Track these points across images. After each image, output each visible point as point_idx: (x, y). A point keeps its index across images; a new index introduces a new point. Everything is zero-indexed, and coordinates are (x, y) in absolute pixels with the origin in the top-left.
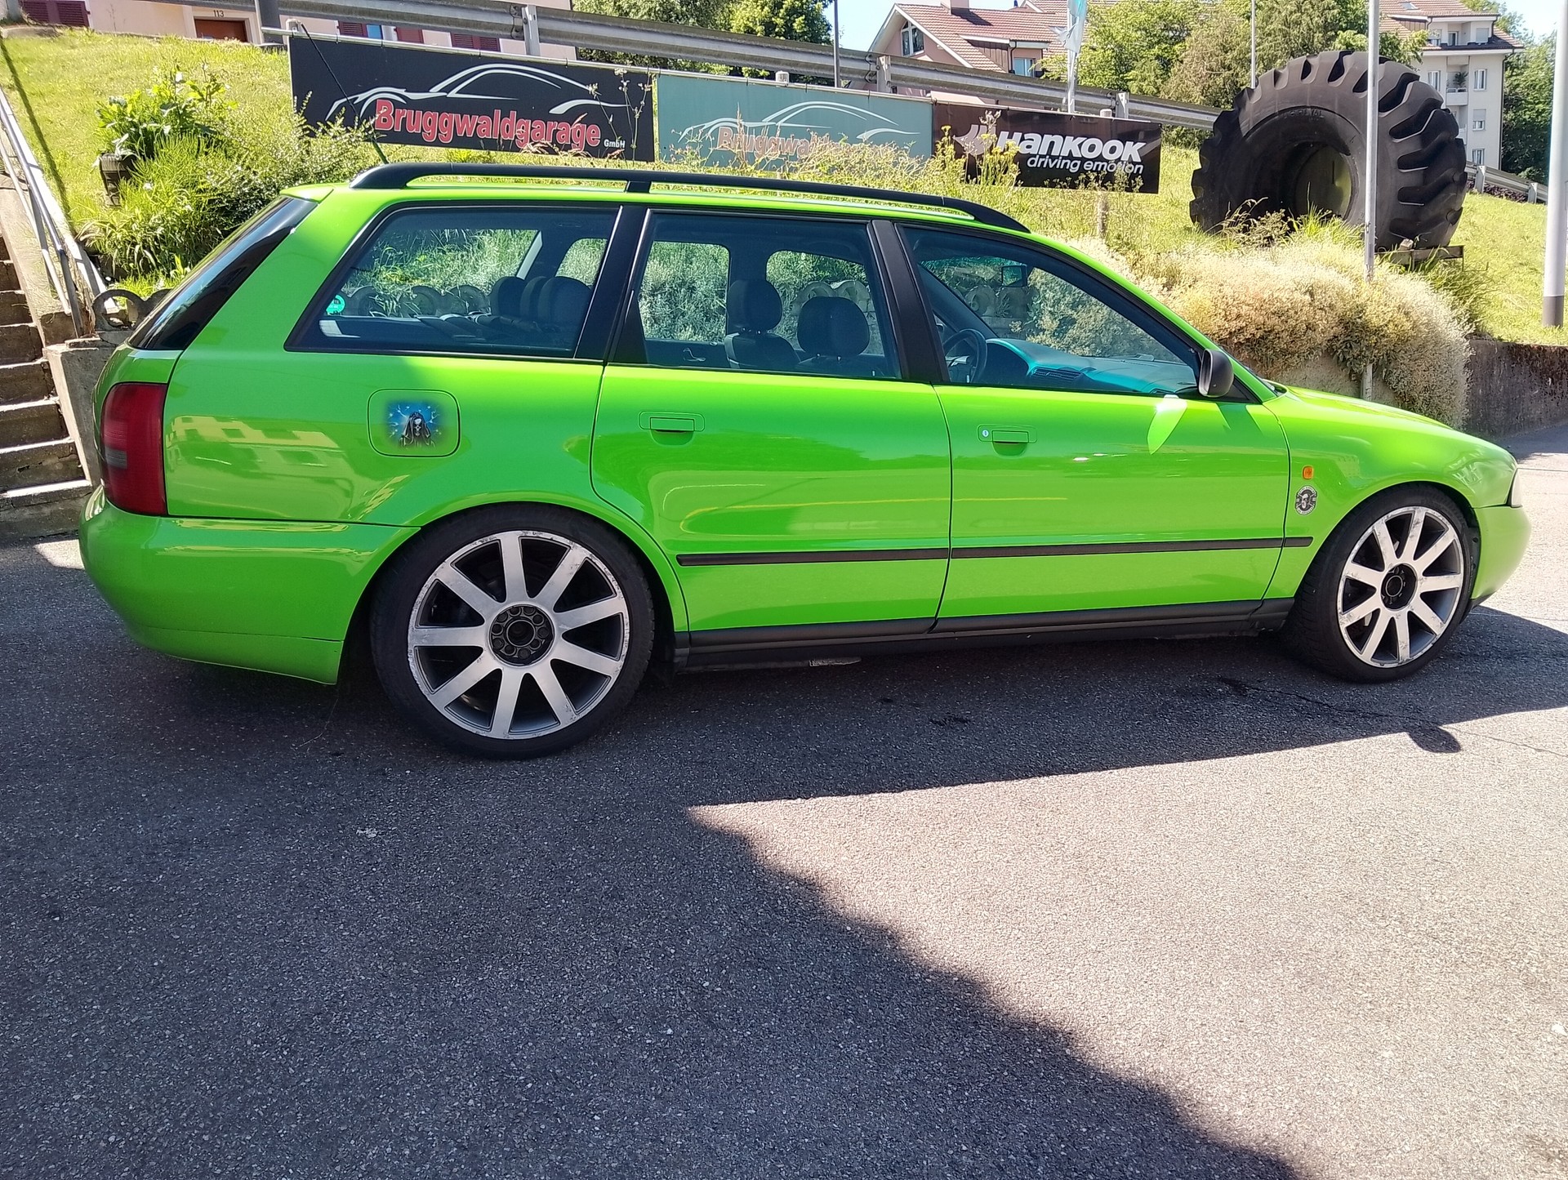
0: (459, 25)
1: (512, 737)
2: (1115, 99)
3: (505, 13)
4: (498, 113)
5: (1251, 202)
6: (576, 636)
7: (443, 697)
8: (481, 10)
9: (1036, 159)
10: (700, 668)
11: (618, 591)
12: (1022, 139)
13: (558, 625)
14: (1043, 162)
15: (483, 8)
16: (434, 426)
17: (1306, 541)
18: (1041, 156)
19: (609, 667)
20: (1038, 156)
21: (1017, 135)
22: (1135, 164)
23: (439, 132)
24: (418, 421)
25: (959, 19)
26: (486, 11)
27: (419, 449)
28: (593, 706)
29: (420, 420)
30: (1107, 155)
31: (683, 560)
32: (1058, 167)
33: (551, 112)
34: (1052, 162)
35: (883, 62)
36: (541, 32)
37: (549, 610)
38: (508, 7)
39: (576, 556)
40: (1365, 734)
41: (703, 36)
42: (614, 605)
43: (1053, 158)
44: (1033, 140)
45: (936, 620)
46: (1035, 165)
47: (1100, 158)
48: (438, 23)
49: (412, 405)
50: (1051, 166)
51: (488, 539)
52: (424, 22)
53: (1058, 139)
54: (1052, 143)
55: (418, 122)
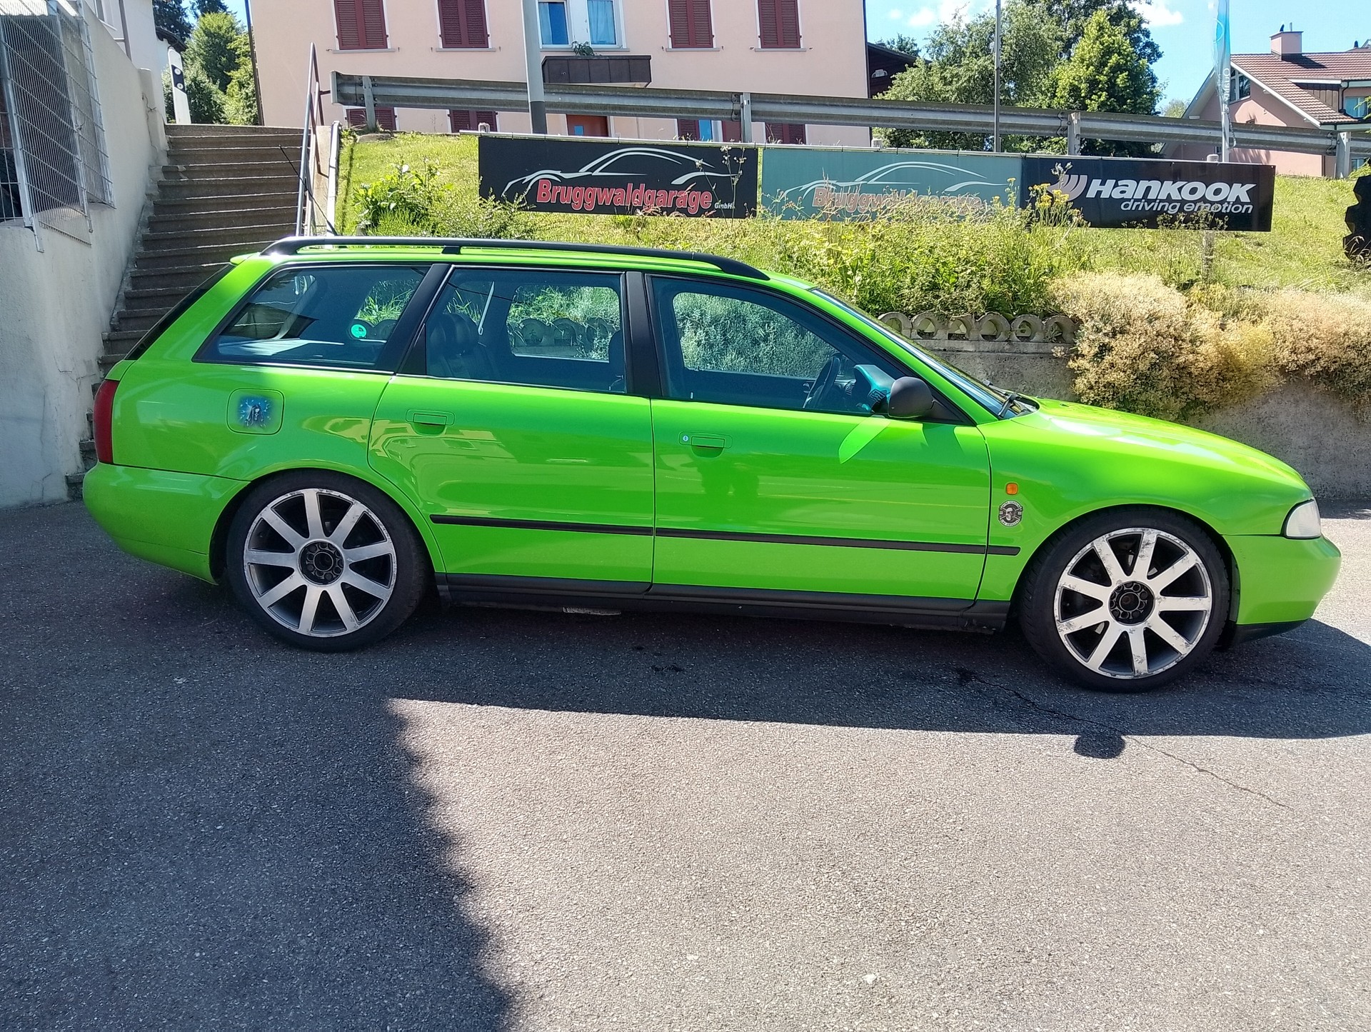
0: (689, 112)
1: (313, 635)
2: (1336, 138)
3: (727, 100)
4: (630, 186)
5: (1358, 238)
6: (359, 567)
7: (268, 600)
8: (708, 100)
9: (1131, 203)
10: (475, 604)
11: (388, 537)
12: (1116, 185)
13: (346, 558)
14: (1138, 206)
15: (710, 98)
16: (266, 414)
17: (1013, 551)
18: (1136, 200)
19: (383, 592)
20: (1132, 201)
21: (1111, 183)
22: (1243, 204)
23: (584, 202)
24: (257, 410)
25: (1290, 64)
26: (712, 100)
27: (256, 429)
28: (371, 619)
29: (258, 410)
30: (1210, 197)
31: (437, 519)
32: (1154, 209)
33: (672, 183)
34: (1148, 205)
35: (1073, 118)
36: (753, 113)
37: (340, 547)
38: (730, 95)
39: (357, 510)
40: (1031, 730)
41: (900, 107)
42: (385, 547)
43: (1149, 202)
44: (1127, 186)
45: (651, 584)
46: (1129, 208)
47: (1203, 199)
48: (673, 112)
49: (256, 399)
50: (1147, 208)
51: (296, 493)
52: (662, 112)
53: (1155, 185)
54: (1148, 189)
55: (568, 195)
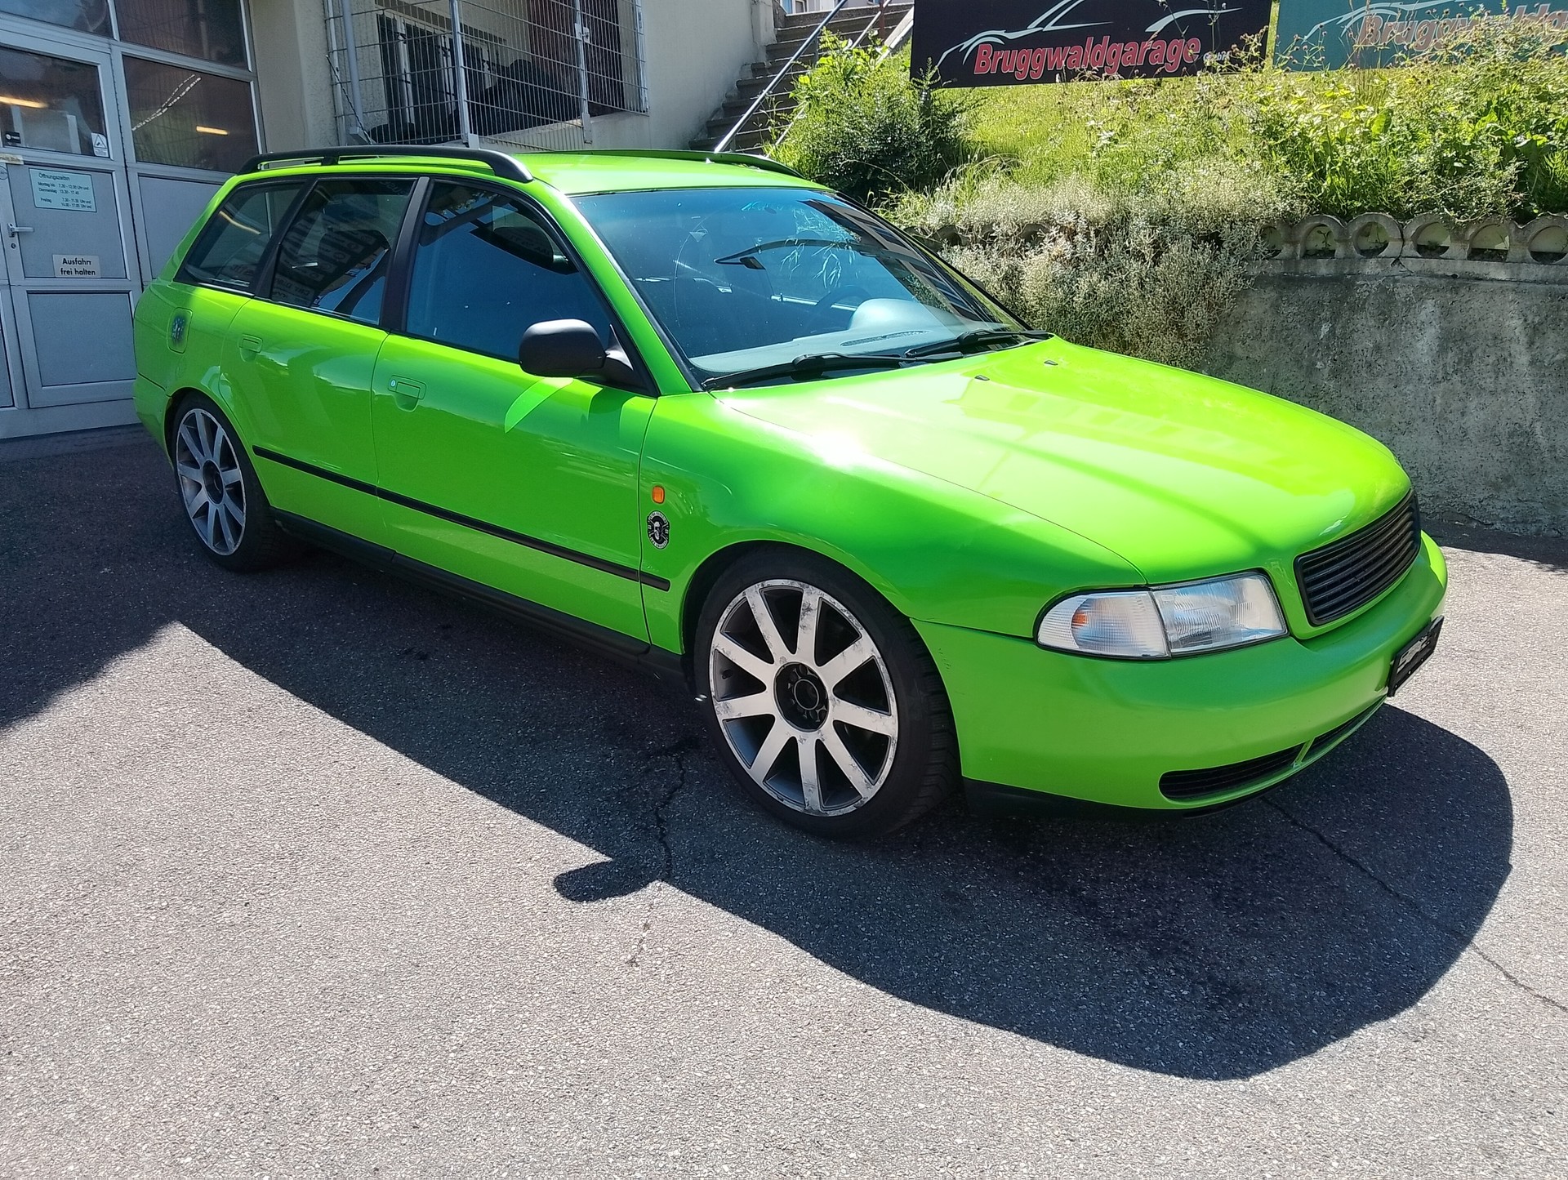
4: (1090, 40)
11: (238, 464)
13: (223, 480)
17: (665, 584)
19: (241, 519)
23: (1031, 68)
28: (239, 545)
31: (256, 450)
33: (1146, 31)
37: (219, 469)
39: (220, 433)
42: (238, 474)
51: (192, 411)
55: (1013, 61)
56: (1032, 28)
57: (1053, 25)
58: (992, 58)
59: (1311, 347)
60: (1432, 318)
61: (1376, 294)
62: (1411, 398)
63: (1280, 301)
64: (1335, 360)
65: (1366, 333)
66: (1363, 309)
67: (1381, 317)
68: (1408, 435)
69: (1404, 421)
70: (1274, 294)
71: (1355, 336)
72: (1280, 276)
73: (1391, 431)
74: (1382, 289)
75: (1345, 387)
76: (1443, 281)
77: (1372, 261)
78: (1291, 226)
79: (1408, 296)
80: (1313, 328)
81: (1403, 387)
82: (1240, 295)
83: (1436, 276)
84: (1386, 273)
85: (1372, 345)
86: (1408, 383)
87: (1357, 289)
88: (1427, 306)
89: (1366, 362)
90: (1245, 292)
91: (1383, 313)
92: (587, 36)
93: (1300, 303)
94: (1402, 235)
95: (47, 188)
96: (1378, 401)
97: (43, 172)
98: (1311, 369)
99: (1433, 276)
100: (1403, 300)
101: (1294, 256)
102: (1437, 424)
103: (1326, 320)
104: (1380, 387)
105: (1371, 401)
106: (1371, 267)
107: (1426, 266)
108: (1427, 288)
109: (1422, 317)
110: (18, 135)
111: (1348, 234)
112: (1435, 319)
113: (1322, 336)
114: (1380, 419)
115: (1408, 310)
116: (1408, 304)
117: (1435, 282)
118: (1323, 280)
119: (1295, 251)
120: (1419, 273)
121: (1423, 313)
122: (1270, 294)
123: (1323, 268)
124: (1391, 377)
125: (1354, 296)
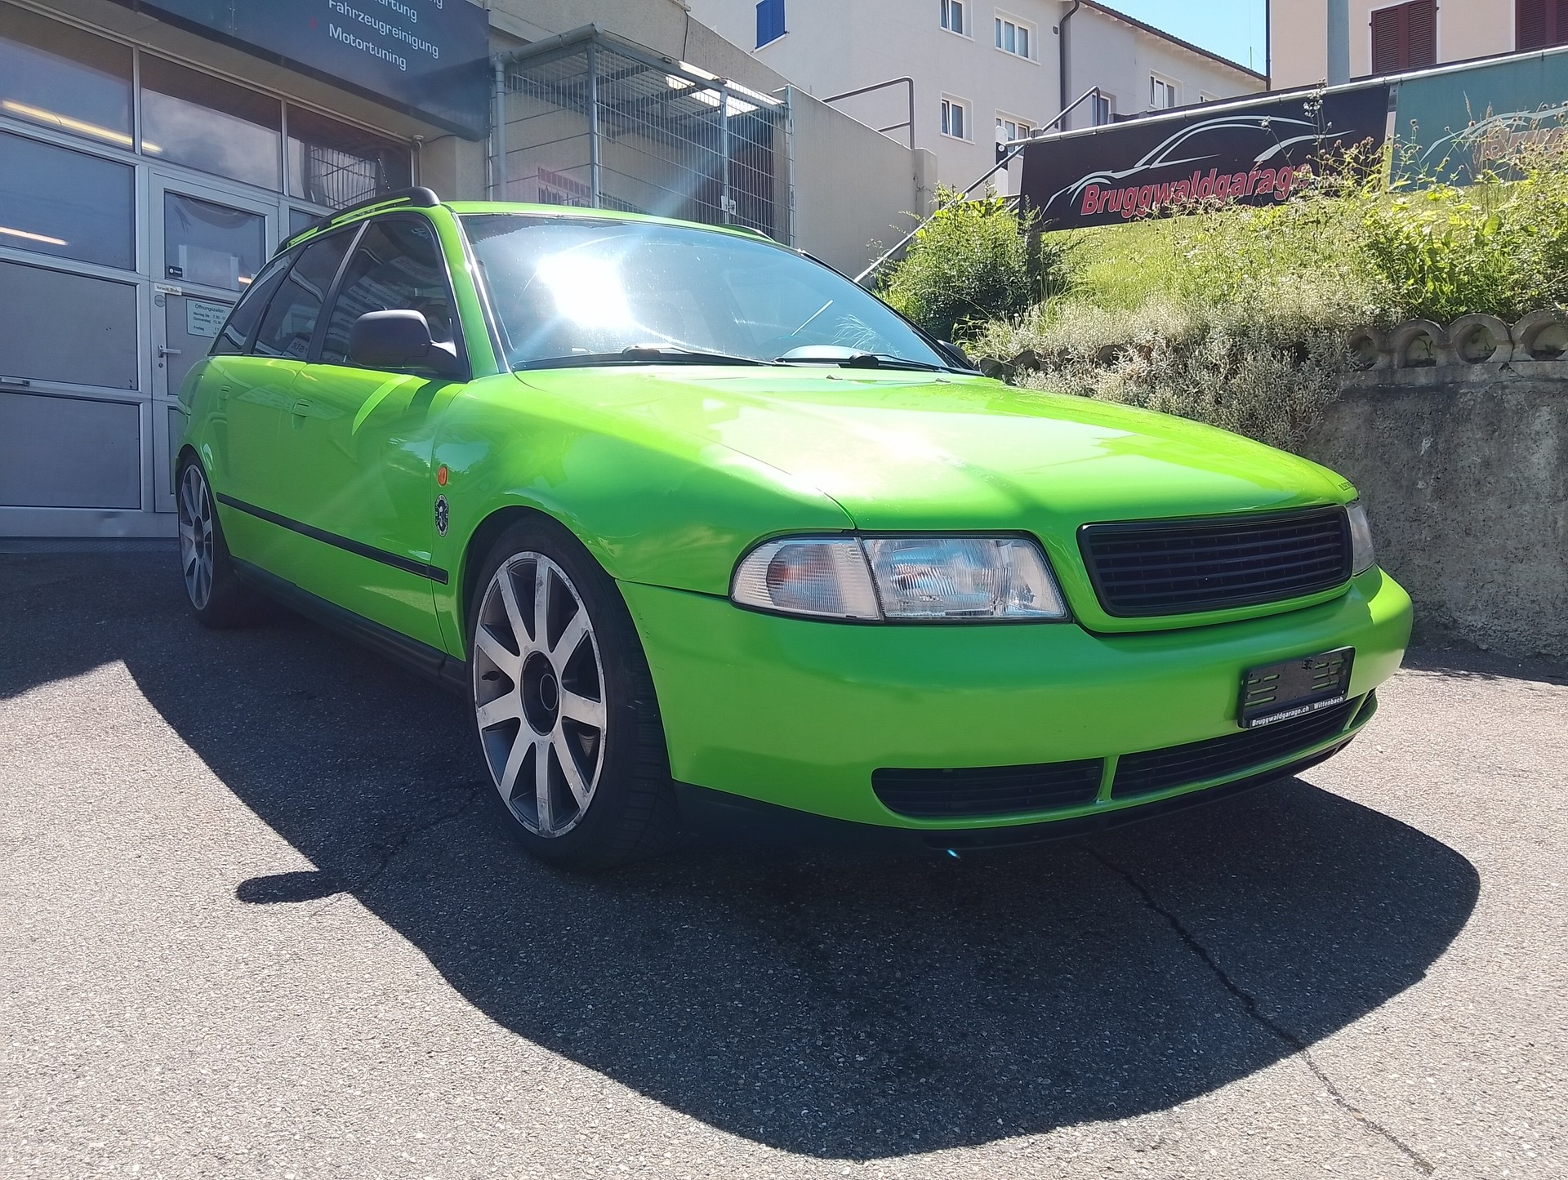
4: (1198, 174)
17: (444, 577)
19: (211, 571)
23: (1137, 206)
28: (209, 597)
33: (1254, 161)
37: (202, 523)
39: (202, 486)
42: (210, 524)
55: (1119, 200)
56: (1139, 167)
57: (1160, 162)
58: (1098, 198)
59: (1411, 465)
60: (1549, 427)
61: (1482, 402)
62: (1527, 520)
63: (1374, 415)
64: (1438, 478)
65: (1473, 447)
66: (1468, 420)
67: (1489, 428)
68: (1526, 563)
69: (1521, 546)
70: (1367, 408)
71: (1461, 450)
72: (1374, 388)
73: (1506, 558)
74: (1489, 397)
75: (1450, 509)
76: (1559, 385)
77: (1478, 367)
78: (1385, 334)
79: (1519, 403)
80: (1413, 444)
81: (1518, 507)
82: (1329, 410)
83: (1552, 380)
84: (1494, 380)
85: (1479, 461)
86: (1523, 502)
87: (1461, 398)
88: (1541, 414)
89: (1475, 480)
90: (1334, 406)
91: (1492, 424)
92: (733, 208)
93: (1397, 416)
94: (1510, 337)
95: (201, 317)
96: (1490, 523)
97: (199, 304)
98: (1412, 490)
99: (1548, 380)
100: (1513, 408)
101: (1391, 366)
102: (1560, 549)
103: (1427, 434)
104: (1492, 508)
105: (1482, 523)
106: (1476, 373)
107: (1539, 370)
108: (1541, 394)
109: (1537, 427)
110: (181, 269)
111: (1448, 340)
112: (1551, 428)
113: (1422, 453)
114: (1493, 545)
115: (1520, 420)
116: (1520, 412)
117: (1551, 386)
118: (1423, 391)
119: (1391, 361)
120: (1531, 378)
121: (1538, 421)
122: (1363, 408)
123: (1423, 377)
124: (1503, 496)
125: (1457, 406)
